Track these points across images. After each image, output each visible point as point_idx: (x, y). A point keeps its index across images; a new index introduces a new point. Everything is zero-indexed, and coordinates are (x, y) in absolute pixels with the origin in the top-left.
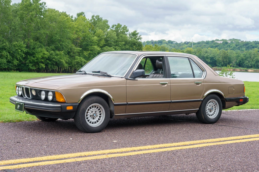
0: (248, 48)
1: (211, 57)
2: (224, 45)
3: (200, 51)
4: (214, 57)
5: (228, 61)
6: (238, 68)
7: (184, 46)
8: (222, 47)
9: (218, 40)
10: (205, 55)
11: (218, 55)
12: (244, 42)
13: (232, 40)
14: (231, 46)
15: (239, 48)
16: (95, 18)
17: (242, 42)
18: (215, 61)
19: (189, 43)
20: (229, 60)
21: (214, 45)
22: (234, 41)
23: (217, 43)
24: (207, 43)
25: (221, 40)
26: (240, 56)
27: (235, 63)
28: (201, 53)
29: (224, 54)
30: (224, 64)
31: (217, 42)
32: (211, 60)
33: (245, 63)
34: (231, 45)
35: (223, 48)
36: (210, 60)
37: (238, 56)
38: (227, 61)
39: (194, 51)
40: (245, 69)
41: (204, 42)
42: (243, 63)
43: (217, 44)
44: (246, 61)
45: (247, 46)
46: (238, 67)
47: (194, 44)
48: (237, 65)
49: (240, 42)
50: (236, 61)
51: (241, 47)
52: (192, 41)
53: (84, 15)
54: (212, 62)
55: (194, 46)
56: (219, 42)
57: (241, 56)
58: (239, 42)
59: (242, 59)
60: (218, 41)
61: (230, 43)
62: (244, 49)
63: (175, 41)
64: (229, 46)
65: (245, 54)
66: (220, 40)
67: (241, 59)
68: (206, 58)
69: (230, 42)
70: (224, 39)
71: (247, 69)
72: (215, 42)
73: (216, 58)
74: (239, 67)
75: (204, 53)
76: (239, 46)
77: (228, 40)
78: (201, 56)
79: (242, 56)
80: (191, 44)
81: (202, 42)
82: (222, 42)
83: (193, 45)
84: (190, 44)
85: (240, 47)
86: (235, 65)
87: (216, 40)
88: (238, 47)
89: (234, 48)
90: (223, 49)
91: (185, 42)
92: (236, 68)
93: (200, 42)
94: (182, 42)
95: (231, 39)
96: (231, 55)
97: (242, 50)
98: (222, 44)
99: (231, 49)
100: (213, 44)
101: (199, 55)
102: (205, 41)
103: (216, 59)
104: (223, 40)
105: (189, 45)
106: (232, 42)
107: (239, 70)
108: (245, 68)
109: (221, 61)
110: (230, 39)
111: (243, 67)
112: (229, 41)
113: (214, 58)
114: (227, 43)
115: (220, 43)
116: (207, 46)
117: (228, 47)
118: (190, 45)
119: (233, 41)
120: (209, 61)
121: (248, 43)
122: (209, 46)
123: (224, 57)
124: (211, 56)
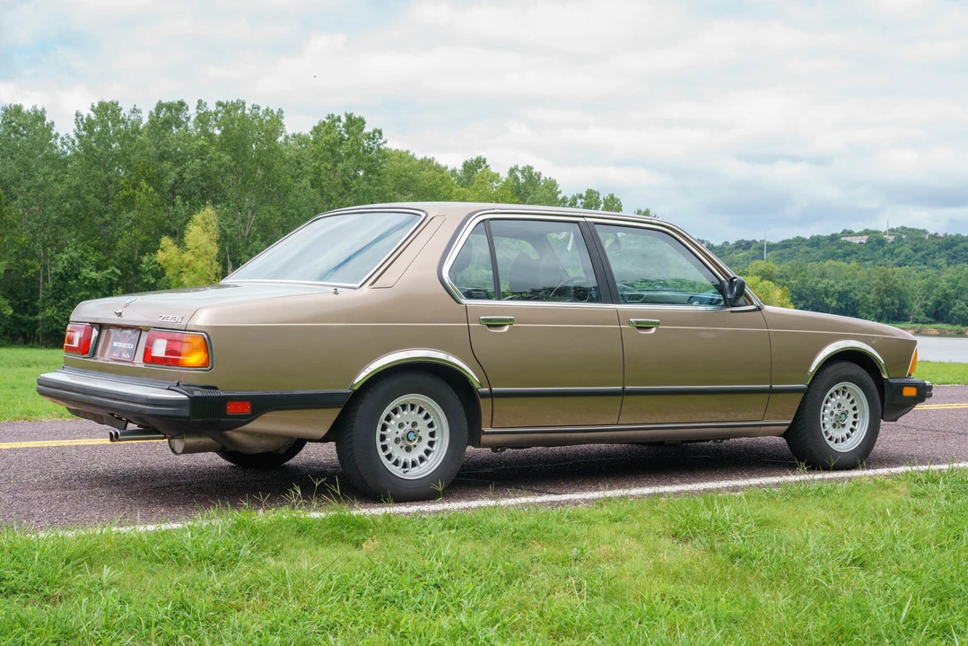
0: (956, 257)
1: (840, 289)
2: (873, 249)
3: (801, 271)
4: (850, 291)
5: (897, 302)
6: (933, 325)
7: (735, 256)
8: (867, 258)
9: (850, 233)
10: (820, 285)
11: (862, 283)
12: (940, 237)
13: (899, 232)
14: (897, 251)
15: (923, 257)
16: (519, 175)
17: (935, 236)
18: (853, 304)
19: (753, 246)
20: (900, 300)
21: (840, 250)
22: (906, 234)
23: (849, 244)
24: (816, 242)
25: (860, 234)
26: (937, 286)
27: (921, 310)
28: (804, 276)
29: (885, 281)
30: (885, 313)
31: (848, 239)
32: (842, 302)
33: (955, 308)
34: (896, 248)
35: (867, 260)
36: (838, 300)
37: (930, 287)
38: (893, 304)
39: (781, 272)
40: (957, 327)
41: (804, 240)
42: (949, 308)
43: (848, 247)
44: (957, 301)
45: (949, 251)
46: (931, 323)
47: (771, 247)
48: (927, 316)
49: (927, 237)
50: (925, 302)
51: (931, 256)
52: (762, 239)
53: (487, 167)
54: (844, 306)
55: (769, 254)
56: (856, 240)
57: (941, 285)
58: (922, 240)
59: (946, 296)
60: (853, 236)
61: (893, 243)
62: (943, 261)
63: (705, 239)
64: (891, 252)
65: (955, 277)
66: (856, 231)
67: (943, 295)
68: (823, 296)
69: (891, 238)
70: (870, 229)
71: (963, 329)
72: (843, 239)
73: (856, 295)
74: (934, 323)
75: (816, 279)
76: (924, 253)
77: (885, 233)
78: (807, 289)
79: (944, 284)
80: (760, 248)
81: (797, 241)
82: (864, 239)
83: (767, 252)
84: (755, 249)
85: (928, 254)
86: (922, 317)
87: (843, 233)
88: (919, 254)
89: (908, 258)
90: (871, 262)
91: (737, 243)
92: (925, 326)
93: (789, 240)
94: (727, 243)
95: (895, 228)
96: (906, 284)
97: (934, 266)
98: (865, 245)
99: (896, 261)
100: (835, 247)
101: (799, 286)
102: (808, 238)
103: (857, 298)
104: (866, 232)
105: (751, 251)
106: (899, 239)
107: (935, 332)
108: (955, 324)
109: (873, 302)
110: (892, 230)
111: (949, 322)
112: (890, 235)
113: (851, 295)
114: (881, 242)
115: (858, 242)
116: (814, 255)
117: (887, 256)
118: (757, 253)
119: (904, 237)
120: (834, 304)
121: (952, 240)
122: (820, 253)
123: (885, 291)
124: (838, 287)
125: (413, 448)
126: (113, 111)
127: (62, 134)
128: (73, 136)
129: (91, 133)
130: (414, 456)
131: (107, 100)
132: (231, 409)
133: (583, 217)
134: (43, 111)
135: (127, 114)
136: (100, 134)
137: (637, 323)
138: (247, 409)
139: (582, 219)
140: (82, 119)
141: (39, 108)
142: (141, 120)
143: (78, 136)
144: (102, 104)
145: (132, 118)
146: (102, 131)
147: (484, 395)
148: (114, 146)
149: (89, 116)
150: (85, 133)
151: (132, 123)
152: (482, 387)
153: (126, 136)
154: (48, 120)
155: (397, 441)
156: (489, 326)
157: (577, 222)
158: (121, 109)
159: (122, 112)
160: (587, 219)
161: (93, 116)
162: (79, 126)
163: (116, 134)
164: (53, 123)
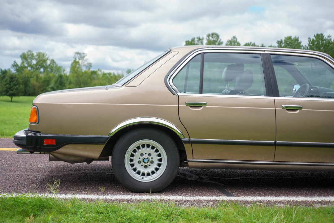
125: (148, 166)
126: (321, 37)
127: (304, 45)
128: (307, 45)
129: (313, 44)
130: (149, 170)
131: (319, 33)
132: (46, 143)
133: (265, 51)
134: (298, 38)
135: (326, 38)
136: (316, 44)
137: (286, 107)
138: (54, 143)
139: (264, 52)
140: (310, 40)
141: (297, 37)
142: (331, 39)
143: (309, 46)
144: (317, 35)
145: (328, 39)
146: (317, 43)
147: (186, 142)
148: (321, 48)
149: (313, 39)
150: (311, 44)
151: (328, 41)
152: (184, 138)
153: (326, 45)
154: (299, 41)
155: (139, 162)
156: (191, 106)
157: (260, 54)
158: (324, 36)
159: (325, 37)
160: (266, 52)
161: (314, 38)
162: (309, 43)
163: (322, 44)
164: (301, 42)
